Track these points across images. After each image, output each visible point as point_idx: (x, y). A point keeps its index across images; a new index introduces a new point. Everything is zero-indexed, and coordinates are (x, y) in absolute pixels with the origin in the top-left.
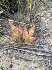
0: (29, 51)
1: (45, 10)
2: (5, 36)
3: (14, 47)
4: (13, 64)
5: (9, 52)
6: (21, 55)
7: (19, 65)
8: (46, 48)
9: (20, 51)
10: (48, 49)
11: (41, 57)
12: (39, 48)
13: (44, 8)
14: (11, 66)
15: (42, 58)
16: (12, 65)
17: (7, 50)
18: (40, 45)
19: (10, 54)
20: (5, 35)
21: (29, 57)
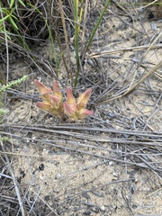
0: (78, 135)
1: (120, 28)
2: (23, 103)
3: (44, 127)
4: (44, 163)
5: (34, 138)
6: (61, 143)
7: (57, 164)
8: (118, 127)
9: (60, 135)
10: (122, 129)
11: (105, 145)
12: (101, 127)
13: (117, 23)
14: (41, 168)
15: (109, 148)
16: (42, 165)
17: (30, 135)
18: (105, 120)
19: (36, 142)
20: (22, 101)
21: (80, 147)
